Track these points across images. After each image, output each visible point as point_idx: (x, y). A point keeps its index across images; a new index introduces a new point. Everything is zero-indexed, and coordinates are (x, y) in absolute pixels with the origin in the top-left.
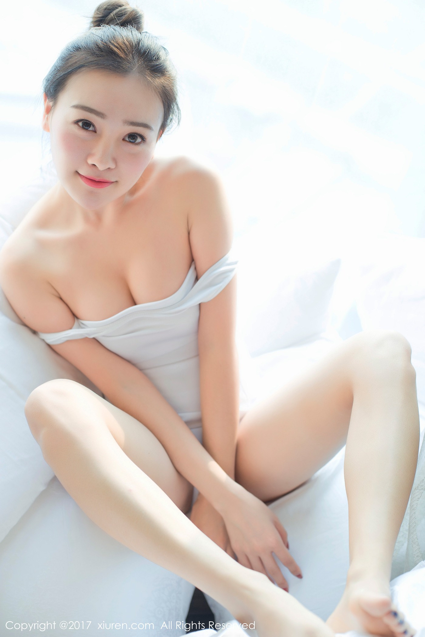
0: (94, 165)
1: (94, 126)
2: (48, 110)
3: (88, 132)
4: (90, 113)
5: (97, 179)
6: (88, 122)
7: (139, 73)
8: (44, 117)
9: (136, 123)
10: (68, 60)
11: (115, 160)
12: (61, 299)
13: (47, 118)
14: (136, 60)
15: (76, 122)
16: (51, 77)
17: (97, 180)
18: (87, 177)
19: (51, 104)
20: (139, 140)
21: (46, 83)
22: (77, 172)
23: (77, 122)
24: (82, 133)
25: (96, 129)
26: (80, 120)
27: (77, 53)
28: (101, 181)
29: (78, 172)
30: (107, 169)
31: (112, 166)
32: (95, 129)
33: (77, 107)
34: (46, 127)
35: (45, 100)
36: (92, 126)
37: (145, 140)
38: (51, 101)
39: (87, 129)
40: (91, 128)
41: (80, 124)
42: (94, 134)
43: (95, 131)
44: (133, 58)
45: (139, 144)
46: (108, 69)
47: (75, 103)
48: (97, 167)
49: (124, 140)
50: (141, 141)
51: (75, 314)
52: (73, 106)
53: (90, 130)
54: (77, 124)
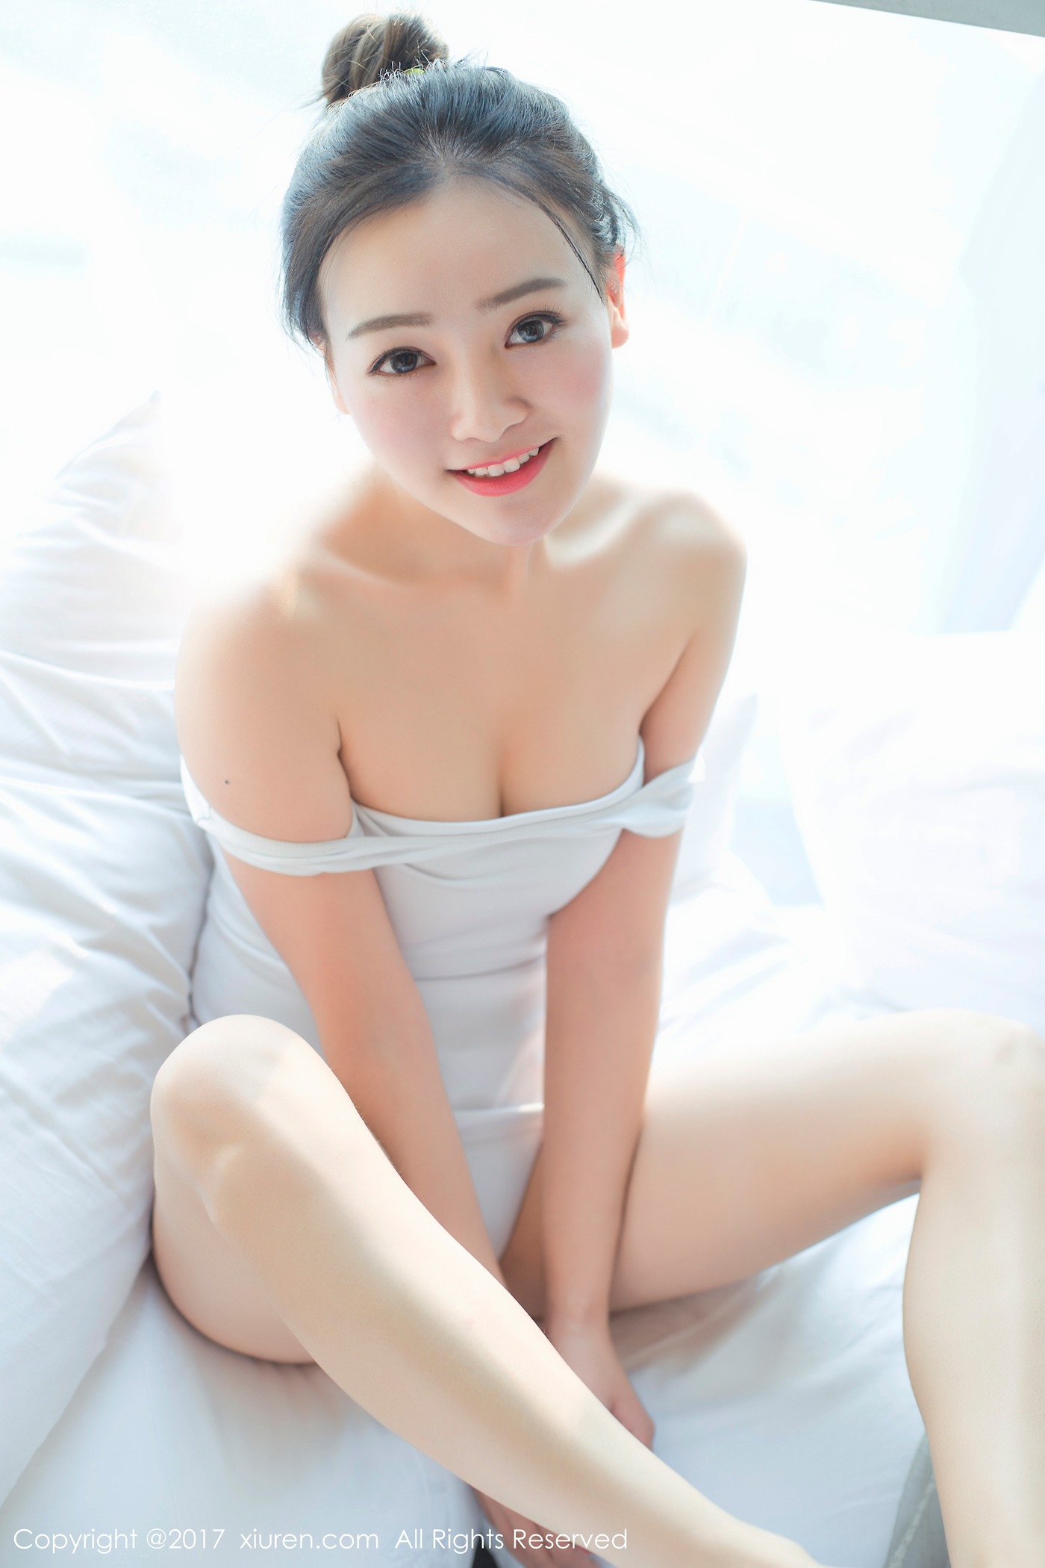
3: (418, 374)
6: (399, 353)
12: (339, 756)
15: (373, 370)
20: (547, 326)
23: (376, 369)
24: (404, 386)
26: (377, 363)
29: (450, 469)
31: (518, 416)
32: (429, 359)
33: (359, 331)
36: (416, 355)
37: (560, 319)
39: (412, 370)
41: (387, 367)
42: (433, 370)
45: (553, 335)
50: (554, 327)
51: (356, 798)
52: (349, 335)
53: (420, 367)
54: (381, 372)
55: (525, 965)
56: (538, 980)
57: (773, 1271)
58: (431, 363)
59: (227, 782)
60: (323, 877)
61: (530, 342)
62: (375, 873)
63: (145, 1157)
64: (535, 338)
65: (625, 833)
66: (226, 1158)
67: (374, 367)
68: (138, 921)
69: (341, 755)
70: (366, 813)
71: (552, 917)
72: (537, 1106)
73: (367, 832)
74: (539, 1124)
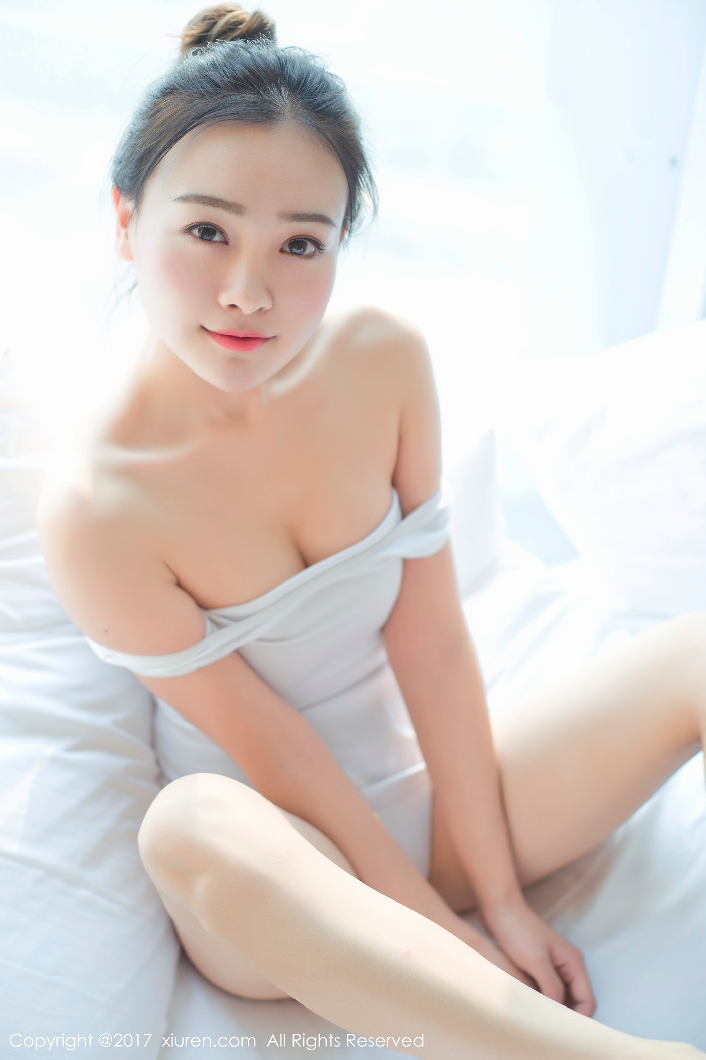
0: (233, 306)
1: (222, 232)
2: (125, 221)
3: (213, 244)
4: (214, 207)
5: (241, 334)
6: (210, 226)
8: (119, 233)
9: (304, 214)
10: (153, 115)
11: (270, 292)
13: (126, 236)
15: (186, 229)
16: (124, 154)
17: (241, 336)
18: (223, 333)
19: (129, 205)
20: (310, 248)
21: (117, 166)
22: (203, 328)
23: (189, 230)
24: (202, 250)
25: (227, 239)
26: (194, 225)
27: (169, 99)
28: (248, 336)
29: (204, 325)
30: (256, 312)
31: (267, 305)
32: (225, 238)
33: (185, 199)
34: (126, 253)
35: (117, 201)
36: (218, 232)
37: (322, 248)
38: (130, 200)
39: (210, 240)
40: (217, 238)
41: (196, 232)
42: (225, 247)
43: (226, 243)
45: (311, 256)
47: (182, 191)
48: (240, 310)
49: (282, 251)
50: (315, 251)
51: (203, 606)
52: (177, 198)
53: (216, 242)
54: (190, 232)
55: (375, 672)
56: (388, 678)
57: (621, 832)
59: (106, 632)
60: (200, 670)
62: (238, 653)
63: (152, 894)
65: (406, 562)
66: (202, 884)
68: (104, 721)
69: (179, 585)
70: (214, 614)
71: (384, 630)
72: (420, 766)
73: (219, 626)
74: (426, 778)
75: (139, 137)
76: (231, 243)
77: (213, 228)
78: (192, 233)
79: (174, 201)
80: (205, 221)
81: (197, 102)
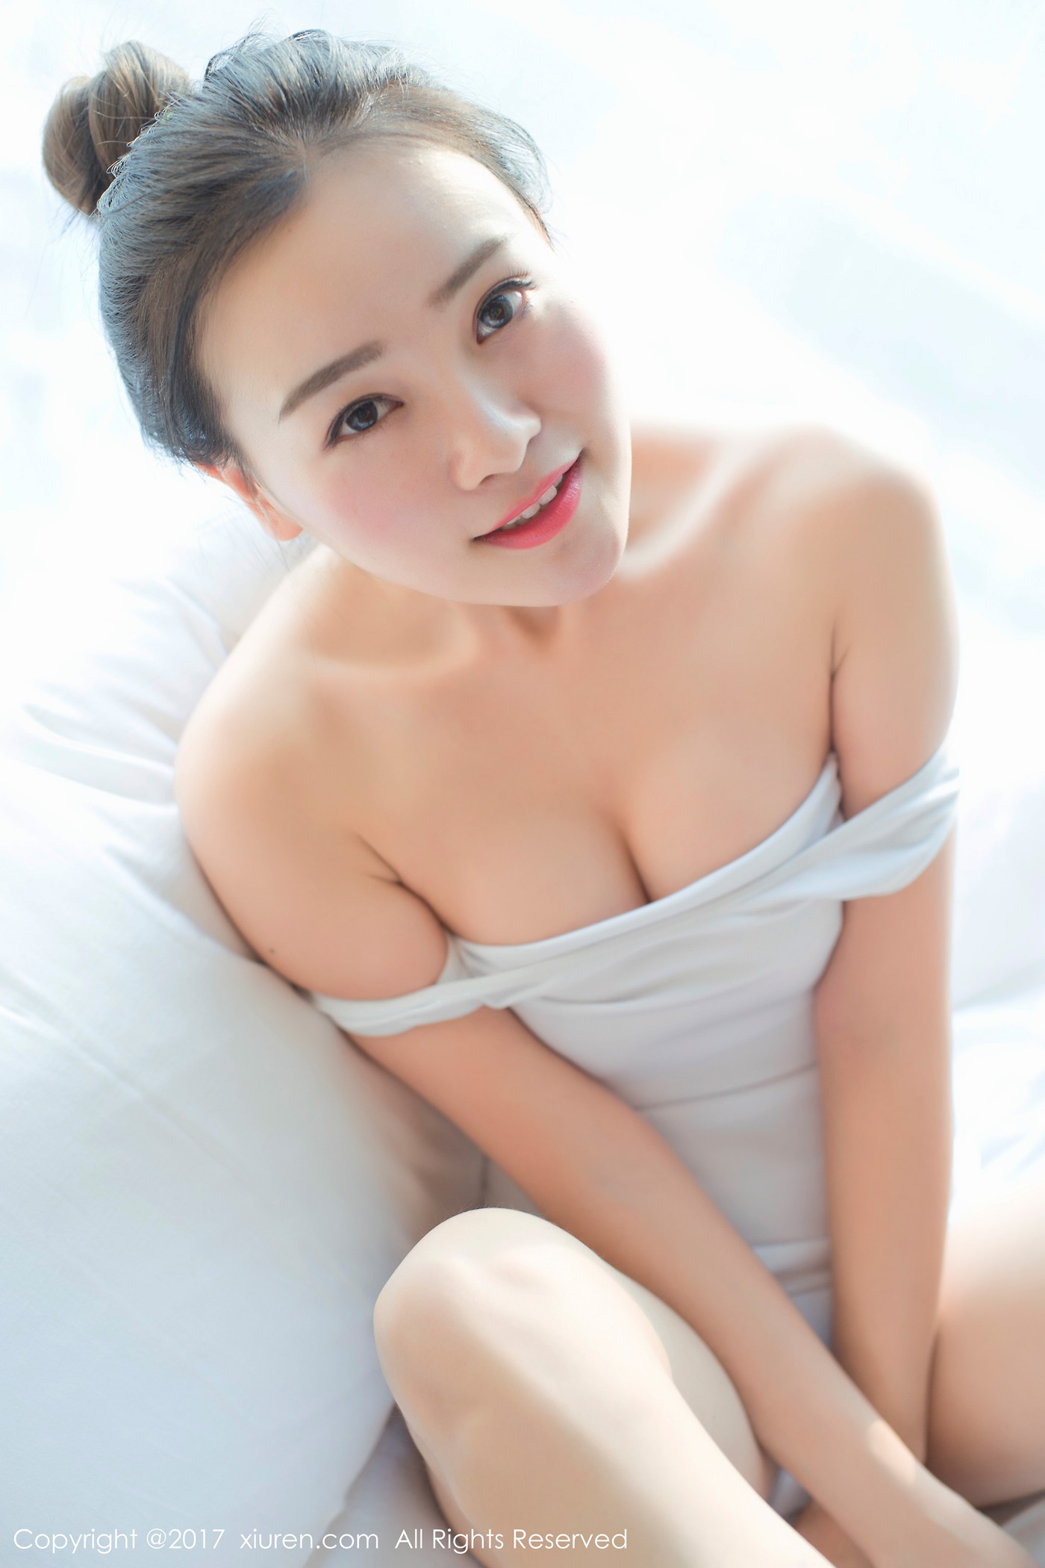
1: (380, 397)
2: (246, 485)
3: (384, 425)
4: (336, 379)
6: (357, 407)
7: (324, 154)
8: (255, 509)
10: (144, 338)
12: (401, 884)
13: (267, 503)
14: (282, 137)
15: (331, 440)
19: (233, 465)
20: (513, 298)
23: (334, 436)
24: (377, 444)
25: (394, 399)
26: (334, 428)
27: (144, 297)
29: (476, 536)
32: (392, 401)
33: (291, 406)
34: (287, 529)
35: (214, 472)
36: (375, 403)
37: (525, 282)
38: (226, 461)
39: (375, 423)
40: (381, 410)
41: (347, 429)
42: (400, 412)
44: (272, 140)
45: (522, 307)
46: (251, 236)
47: (278, 400)
49: (481, 340)
50: (522, 291)
51: (447, 926)
52: (280, 415)
53: (386, 416)
54: (340, 438)
58: (397, 405)
61: (500, 327)
64: (502, 321)
65: (846, 906)
67: (332, 435)
75: (155, 384)
76: (405, 399)
77: (362, 403)
78: (344, 436)
79: (279, 422)
80: (342, 407)
81: (180, 264)
